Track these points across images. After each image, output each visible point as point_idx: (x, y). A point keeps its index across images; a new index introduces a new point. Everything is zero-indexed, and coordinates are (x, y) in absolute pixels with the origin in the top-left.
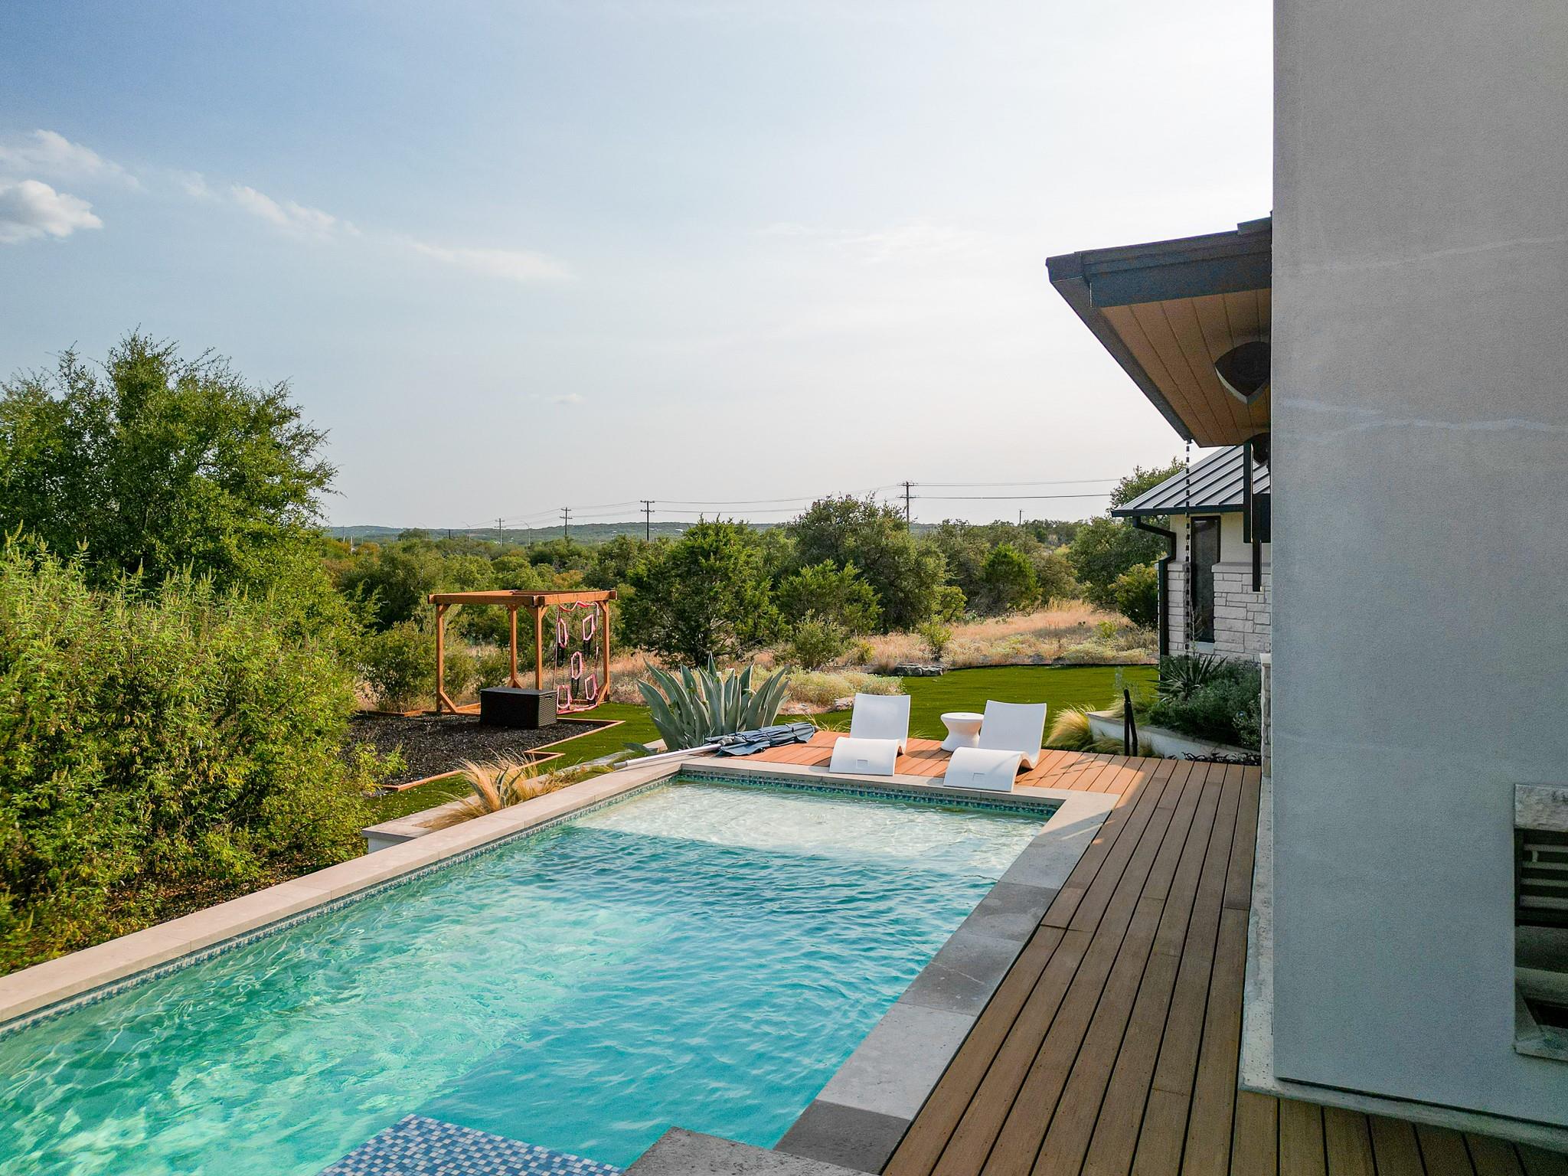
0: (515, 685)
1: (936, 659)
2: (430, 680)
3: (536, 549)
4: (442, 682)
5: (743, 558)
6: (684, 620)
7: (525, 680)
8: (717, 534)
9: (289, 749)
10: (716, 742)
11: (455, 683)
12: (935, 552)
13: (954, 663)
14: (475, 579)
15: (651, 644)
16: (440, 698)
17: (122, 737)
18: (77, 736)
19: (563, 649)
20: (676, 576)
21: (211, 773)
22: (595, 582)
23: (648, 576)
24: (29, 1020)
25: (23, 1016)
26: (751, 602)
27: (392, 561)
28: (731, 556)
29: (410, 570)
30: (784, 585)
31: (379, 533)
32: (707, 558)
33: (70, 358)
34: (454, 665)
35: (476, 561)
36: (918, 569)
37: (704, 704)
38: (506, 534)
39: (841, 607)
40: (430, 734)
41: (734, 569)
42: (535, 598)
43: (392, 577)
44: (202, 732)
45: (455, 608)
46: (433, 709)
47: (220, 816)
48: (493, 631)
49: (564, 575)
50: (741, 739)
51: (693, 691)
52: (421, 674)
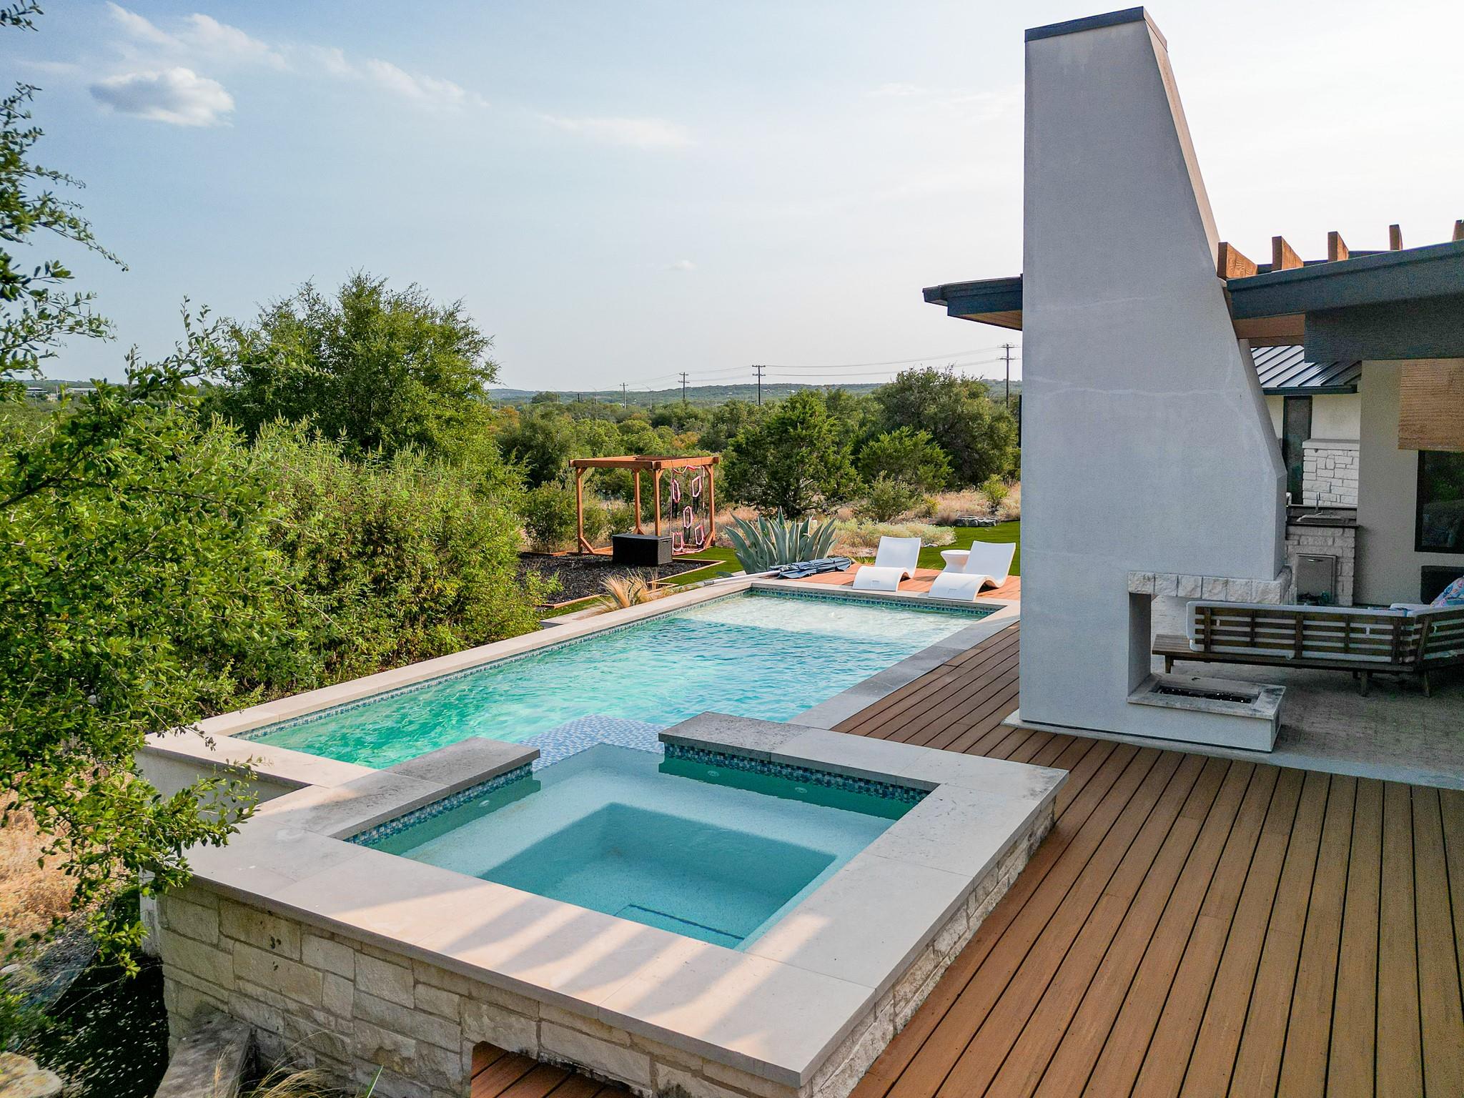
0: (640, 532)
1: (993, 513)
2: (571, 528)
3: (657, 412)
4: (581, 529)
5: (826, 427)
6: (775, 479)
7: (647, 530)
8: (804, 408)
9: (482, 573)
10: (777, 569)
11: (592, 530)
12: (1007, 418)
13: (1008, 516)
14: (604, 441)
15: (750, 500)
16: (580, 542)
17: (377, 562)
18: (349, 561)
19: (677, 504)
20: (771, 443)
21: (435, 587)
22: (709, 444)
23: (747, 443)
24: (390, 694)
25: (387, 692)
26: (834, 465)
27: (533, 427)
28: (816, 426)
29: (548, 435)
30: (865, 450)
31: (514, 396)
32: (795, 428)
33: (309, 287)
34: (591, 516)
35: (604, 425)
36: (991, 433)
37: (773, 544)
38: (630, 397)
39: (916, 468)
40: (574, 569)
41: (819, 437)
42: (653, 462)
43: (532, 440)
44: (429, 559)
45: (590, 471)
46: (576, 550)
47: (441, 616)
48: (620, 487)
49: (682, 436)
50: (795, 567)
51: (766, 535)
52: (566, 523)
